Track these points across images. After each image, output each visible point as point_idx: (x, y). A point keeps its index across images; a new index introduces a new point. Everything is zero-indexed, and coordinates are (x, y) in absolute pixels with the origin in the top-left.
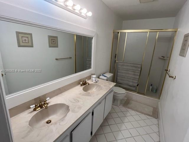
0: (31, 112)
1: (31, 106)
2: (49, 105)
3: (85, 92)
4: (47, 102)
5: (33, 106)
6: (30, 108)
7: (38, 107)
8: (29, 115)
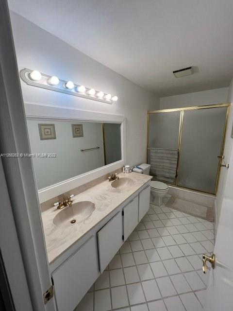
0: (55, 210)
1: (55, 204)
2: (73, 203)
3: (114, 188)
4: (71, 200)
5: (57, 204)
6: (54, 206)
7: (62, 205)
8: (53, 213)
